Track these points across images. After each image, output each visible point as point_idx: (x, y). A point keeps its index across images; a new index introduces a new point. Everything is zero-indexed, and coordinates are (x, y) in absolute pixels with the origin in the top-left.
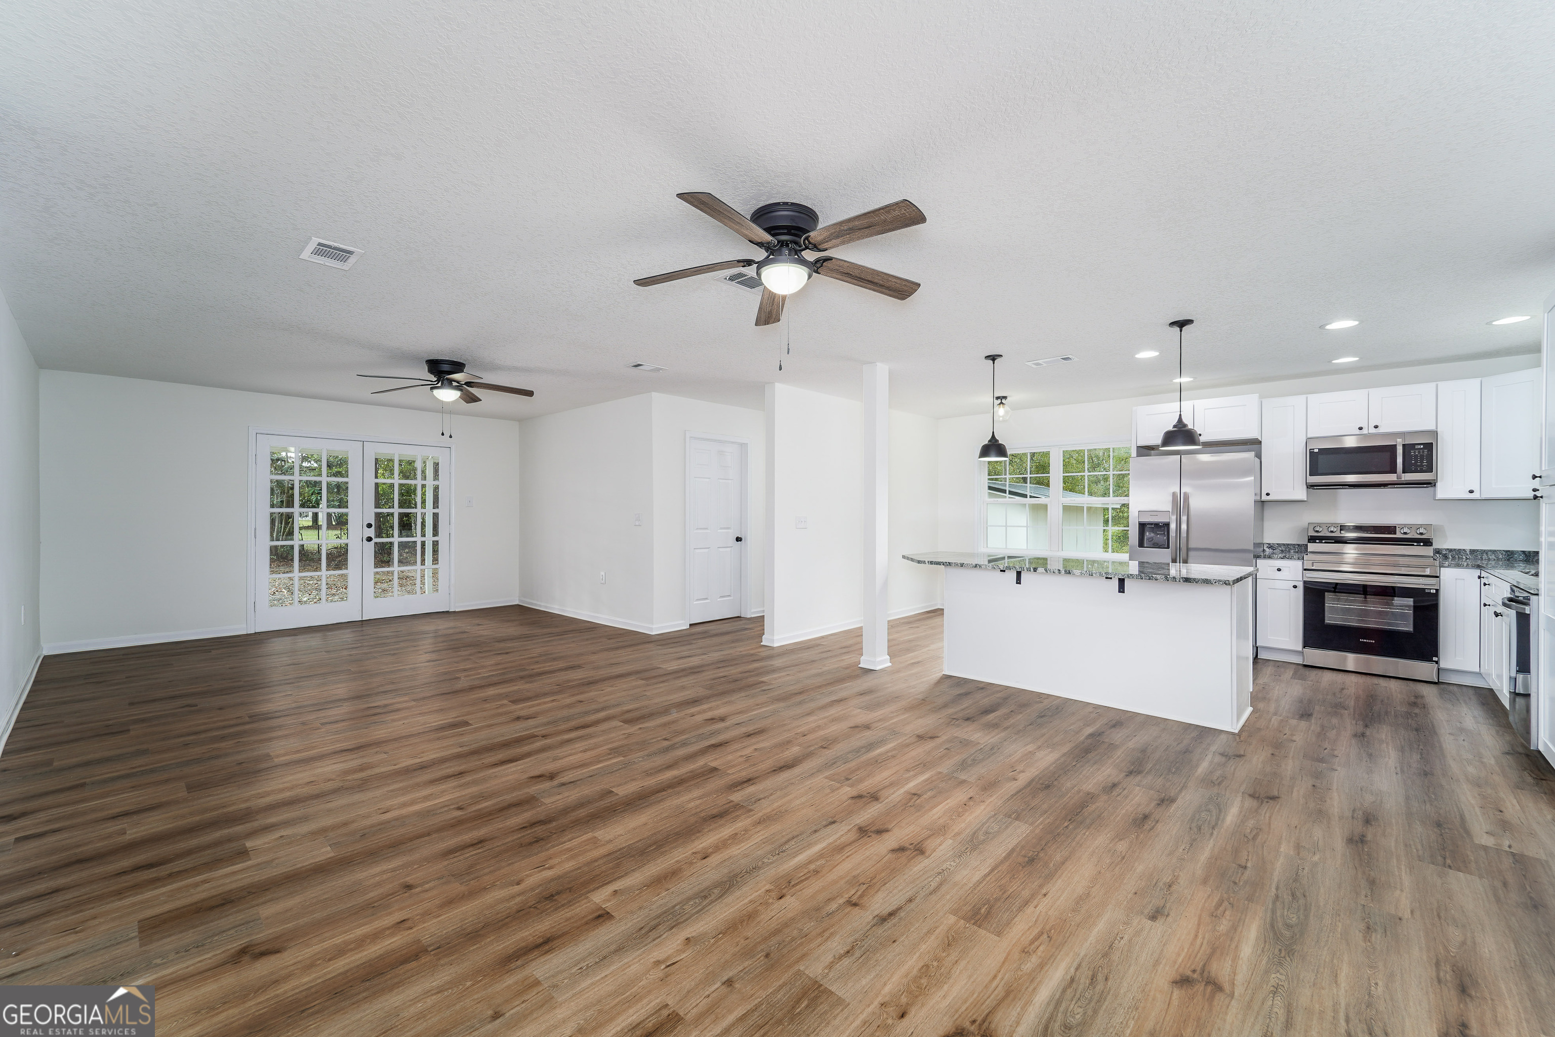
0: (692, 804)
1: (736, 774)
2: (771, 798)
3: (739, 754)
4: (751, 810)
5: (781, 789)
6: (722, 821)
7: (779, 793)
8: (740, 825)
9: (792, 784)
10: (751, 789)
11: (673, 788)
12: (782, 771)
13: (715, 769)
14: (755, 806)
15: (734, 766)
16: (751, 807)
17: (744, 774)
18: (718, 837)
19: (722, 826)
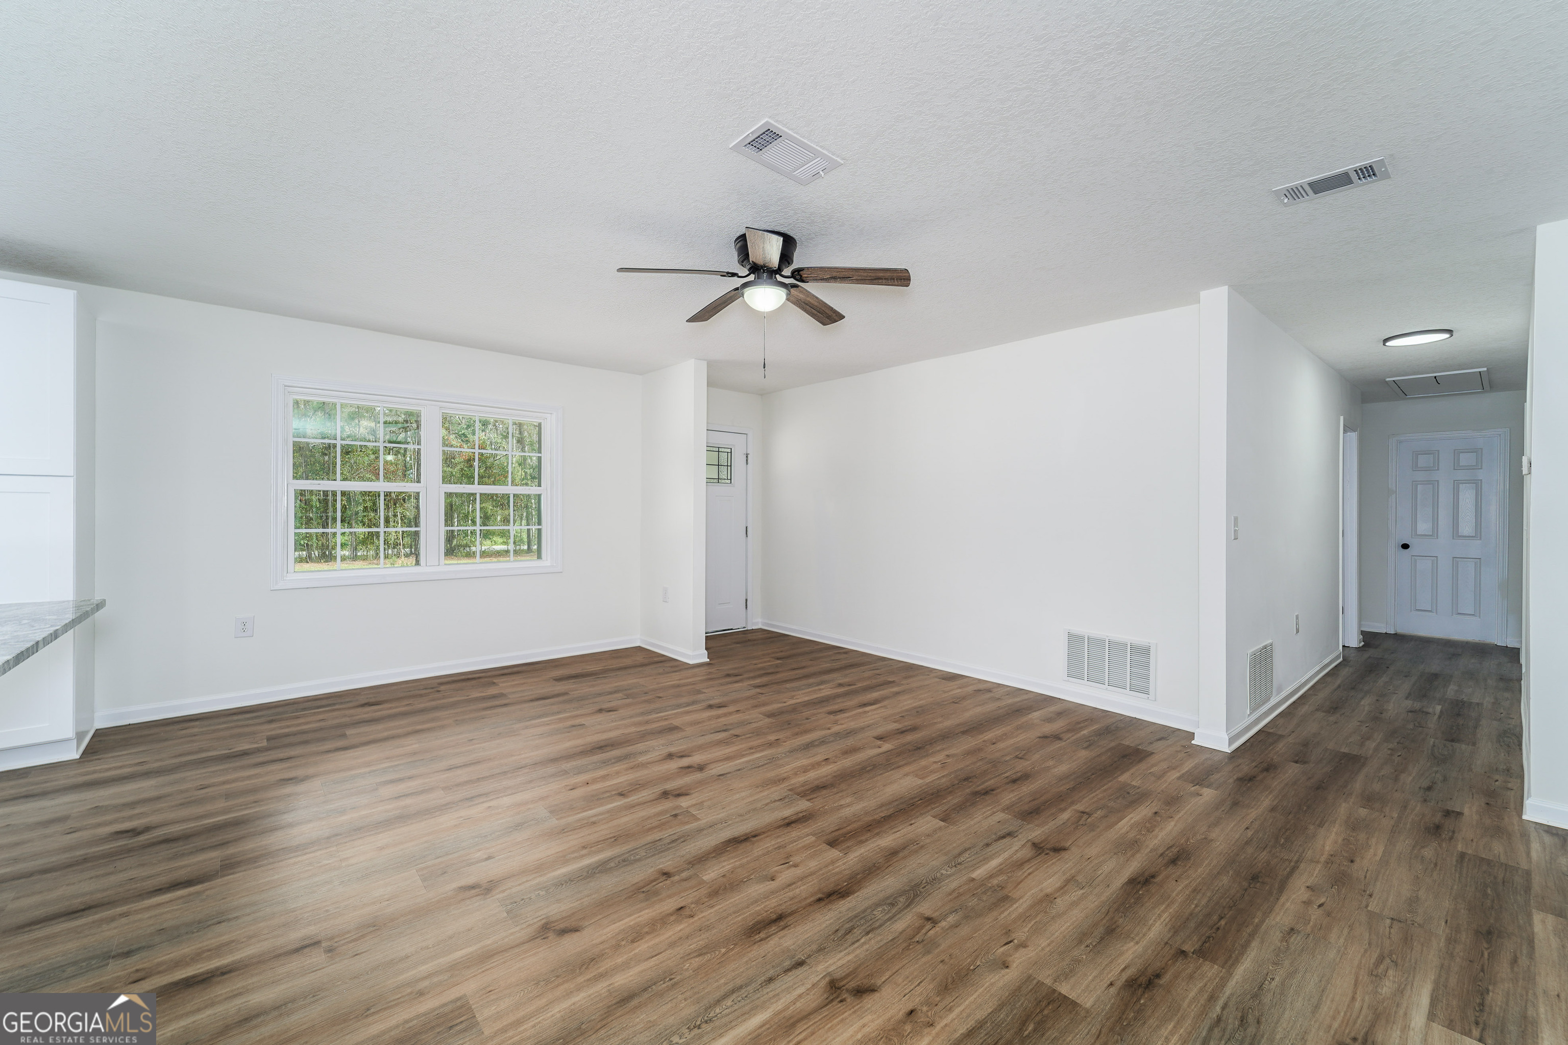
0: (848, 800)
1: (803, 835)
2: (768, 801)
3: (798, 871)
4: (790, 790)
5: (755, 809)
6: (816, 783)
7: (759, 805)
8: (801, 779)
9: (741, 816)
10: (788, 812)
11: (874, 820)
12: (746, 834)
13: (832, 843)
14: (786, 794)
15: (806, 847)
16: (790, 793)
17: (794, 833)
18: (819, 772)
19: (817, 779)
